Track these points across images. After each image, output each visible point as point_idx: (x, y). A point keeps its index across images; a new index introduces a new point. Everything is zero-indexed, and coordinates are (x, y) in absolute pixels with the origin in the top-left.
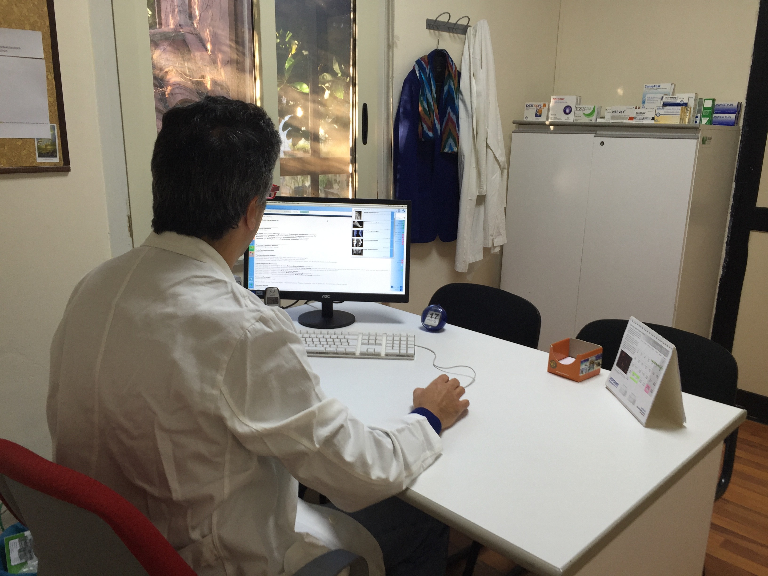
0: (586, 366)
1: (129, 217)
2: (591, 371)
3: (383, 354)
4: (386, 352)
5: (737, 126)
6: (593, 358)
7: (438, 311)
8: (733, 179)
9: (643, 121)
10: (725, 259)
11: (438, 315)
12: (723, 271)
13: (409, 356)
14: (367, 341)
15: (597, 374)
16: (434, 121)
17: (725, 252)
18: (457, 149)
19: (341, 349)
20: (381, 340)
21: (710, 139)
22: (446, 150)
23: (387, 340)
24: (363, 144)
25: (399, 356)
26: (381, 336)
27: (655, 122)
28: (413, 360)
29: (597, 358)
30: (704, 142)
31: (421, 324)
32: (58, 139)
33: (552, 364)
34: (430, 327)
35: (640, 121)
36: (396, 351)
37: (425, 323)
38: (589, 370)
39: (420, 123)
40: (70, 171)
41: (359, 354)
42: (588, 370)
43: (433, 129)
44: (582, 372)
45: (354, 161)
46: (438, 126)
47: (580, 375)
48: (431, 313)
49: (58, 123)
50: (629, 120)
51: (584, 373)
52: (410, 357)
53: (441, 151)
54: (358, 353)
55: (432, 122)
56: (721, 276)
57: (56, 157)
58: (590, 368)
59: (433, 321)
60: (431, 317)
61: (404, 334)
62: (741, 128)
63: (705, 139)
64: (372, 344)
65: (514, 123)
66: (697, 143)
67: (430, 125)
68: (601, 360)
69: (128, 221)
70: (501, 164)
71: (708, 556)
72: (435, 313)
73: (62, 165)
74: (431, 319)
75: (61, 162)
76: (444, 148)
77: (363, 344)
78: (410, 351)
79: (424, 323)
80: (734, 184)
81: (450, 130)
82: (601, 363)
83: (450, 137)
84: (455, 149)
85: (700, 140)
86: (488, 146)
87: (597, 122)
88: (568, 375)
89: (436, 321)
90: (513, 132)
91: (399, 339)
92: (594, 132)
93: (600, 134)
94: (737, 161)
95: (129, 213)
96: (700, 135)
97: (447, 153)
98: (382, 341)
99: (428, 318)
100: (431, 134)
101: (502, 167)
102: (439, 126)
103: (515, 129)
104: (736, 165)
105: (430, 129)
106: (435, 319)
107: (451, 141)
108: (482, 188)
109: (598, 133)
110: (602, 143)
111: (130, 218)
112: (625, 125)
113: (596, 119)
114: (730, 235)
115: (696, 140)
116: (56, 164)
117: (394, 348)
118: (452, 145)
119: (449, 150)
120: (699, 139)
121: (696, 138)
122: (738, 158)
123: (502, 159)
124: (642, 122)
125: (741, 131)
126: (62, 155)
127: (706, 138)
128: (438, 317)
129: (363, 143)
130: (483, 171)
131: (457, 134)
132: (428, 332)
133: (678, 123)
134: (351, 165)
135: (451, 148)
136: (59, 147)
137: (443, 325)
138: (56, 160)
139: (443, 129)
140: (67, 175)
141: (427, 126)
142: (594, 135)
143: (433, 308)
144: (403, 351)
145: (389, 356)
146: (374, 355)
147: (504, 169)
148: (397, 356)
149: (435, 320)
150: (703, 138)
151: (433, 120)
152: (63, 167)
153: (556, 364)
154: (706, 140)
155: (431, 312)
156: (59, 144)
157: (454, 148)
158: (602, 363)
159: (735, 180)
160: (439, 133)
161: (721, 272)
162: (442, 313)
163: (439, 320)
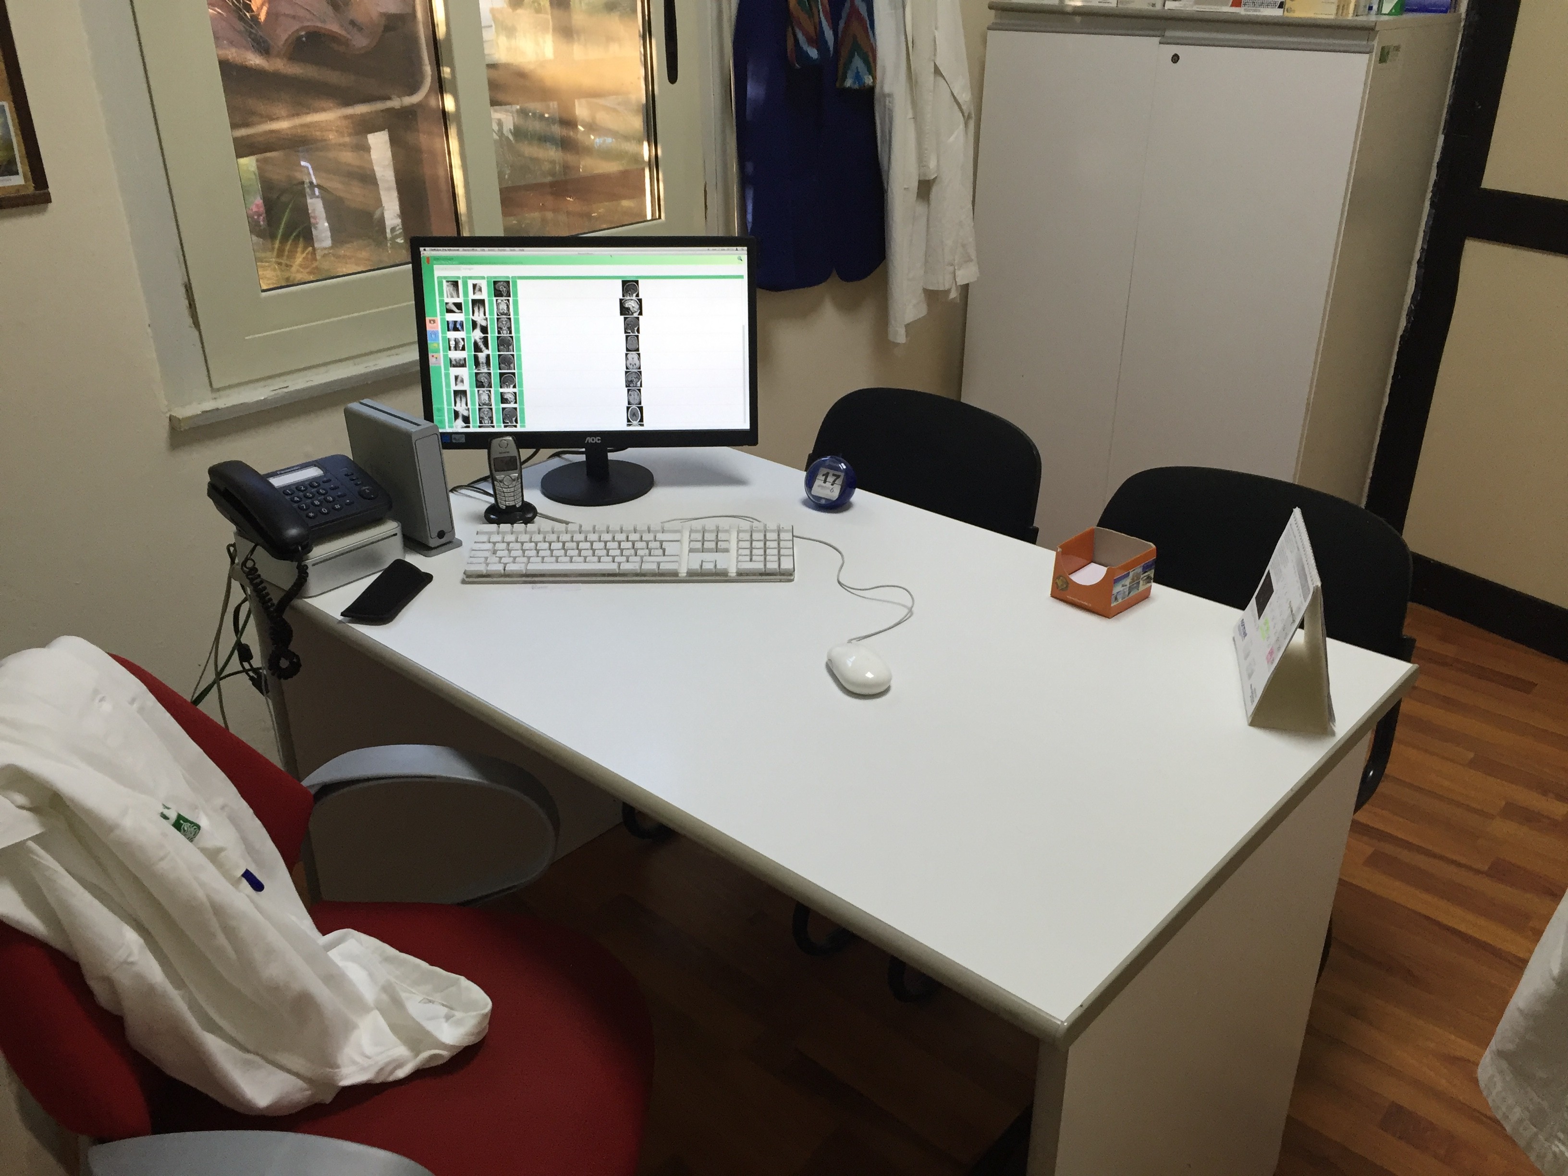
0: (1125, 587)
1: (186, 286)
2: (1132, 594)
3: (733, 572)
4: (738, 569)
5: (1455, 12)
6: (1139, 570)
7: (838, 469)
8: (1438, 128)
9: (1262, 9)
10: (1413, 297)
11: (838, 477)
12: (1408, 321)
13: (783, 574)
14: (698, 545)
15: (1145, 596)
16: (820, 22)
17: (1415, 281)
18: (872, 80)
19: (650, 566)
20: (727, 541)
21: (1397, 48)
22: (849, 83)
23: (739, 541)
24: (670, 81)
25: (765, 575)
26: (727, 531)
27: (1286, 14)
28: (792, 580)
29: (1145, 569)
30: (1383, 57)
31: (803, 494)
32: (16, 135)
33: (1059, 582)
34: (823, 502)
35: (1255, 11)
36: (758, 566)
37: (813, 493)
38: (1129, 593)
39: (790, 29)
40: (51, 202)
41: (685, 574)
42: (1127, 593)
43: (818, 40)
44: (1116, 599)
45: (651, 133)
46: (829, 35)
47: (1112, 605)
48: (825, 473)
49: (12, 99)
50: (1232, 6)
51: (1120, 600)
52: (786, 576)
53: (838, 85)
54: (683, 573)
55: (815, 28)
56: (1404, 331)
57: (17, 173)
58: (1130, 590)
59: (829, 489)
60: (825, 482)
61: (772, 526)
62: (1463, 16)
63: (1386, 51)
64: (710, 551)
65: (991, 7)
66: (1370, 60)
67: (813, 34)
68: (1153, 571)
69: (186, 296)
70: (964, 107)
71: (1341, 882)
72: (831, 472)
73: (31, 189)
74: (824, 485)
75: (28, 183)
76: (844, 78)
77: (691, 551)
78: (786, 564)
79: (811, 493)
80: (1441, 138)
81: (855, 37)
82: (1152, 576)
83: (856, 54)
84: (868, 80)
85: (1375, 56)
86: (937, 71)
87: (1166, 8)
88: (1090, 605)
89: (835, 489)
90: (989, 29)
91: (762, 538)
92: (1158, 33)
93: (1171, 37)
94: (1449, 90)
95: (186, 280)
96: (1375, 43)
97: (850, 89)
98: (730, 543)
99: (819, 482)
100: (813, 53)
101: (966, 115)
102: (831, 32)
103: (995, 21)
104: (1448, 97)
105: (811, 42)
106: (832, 485)
107: (858, 63)
108: (925, 163)
109: (1168, 33)
110: (1175, 58)
111: (188, 288)
112: (1224, 17)
113: (1165, 2)
114: (1425, 247)
115: (1367, 56)
116: (18, 188)
117: (754, 558)
118: (860, 70)
119: (854, 83)
120: (1374, 54)
121: (1368, 50)
122: (1453, 81)
123: (965, 97)
124: (1259, 11)
125: (1462, 24)
126: (28, 168)
127: (1389, 47)
128: (839, 481)
129: (669, 79)
130: (928, 127)
131: (872, 44)
132: (819, 510)
133: (1332, 17)
134: (646, 144)
135: (858, 77)
136: (19, 151)
137: (850, 494)
138: (17, 180)
139: (840, 35)
140: (45, 210)
141: (806, 34)
142: (1157, 40)
143: (827, 463)
144: (772, 566)
145: (744, 576)
146: (717, 574)
147: (969, 117)
148: (761, 574)
149: (832, 487)
150: (1383, 48)
151: (817, 21)
152: (34, 195)
153: (1067, 583)
154: (1388, 53)
155: (823, 470)
156: (19, 146)
157: (866, 77)
158: (1154, 577)
159: (1444, 129)
160: (831, 49)
161: (1403, 323)
162: (845, 471)
163: (840, 487)
